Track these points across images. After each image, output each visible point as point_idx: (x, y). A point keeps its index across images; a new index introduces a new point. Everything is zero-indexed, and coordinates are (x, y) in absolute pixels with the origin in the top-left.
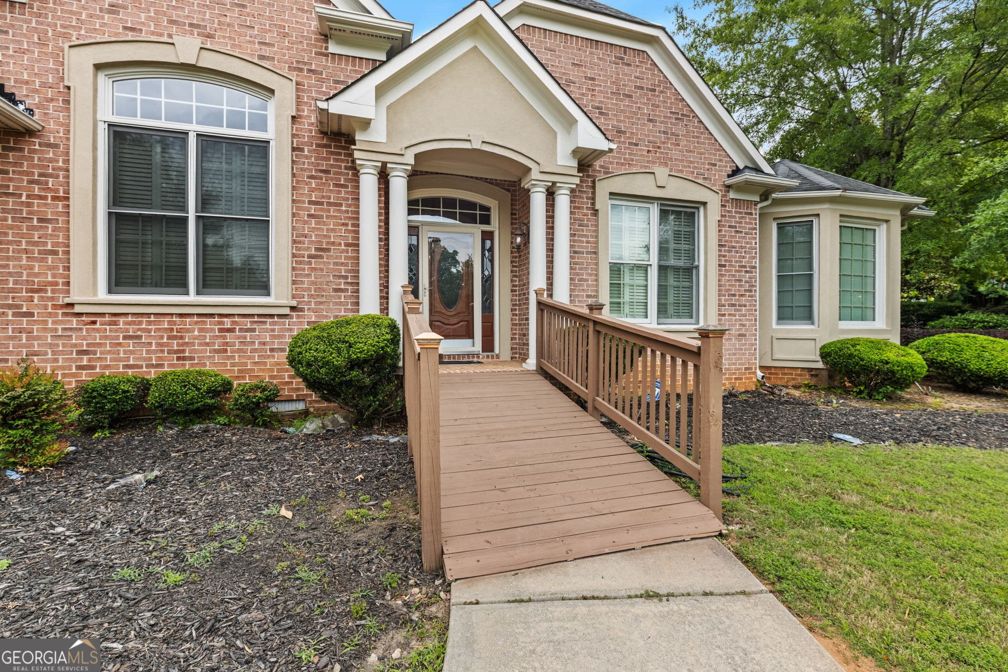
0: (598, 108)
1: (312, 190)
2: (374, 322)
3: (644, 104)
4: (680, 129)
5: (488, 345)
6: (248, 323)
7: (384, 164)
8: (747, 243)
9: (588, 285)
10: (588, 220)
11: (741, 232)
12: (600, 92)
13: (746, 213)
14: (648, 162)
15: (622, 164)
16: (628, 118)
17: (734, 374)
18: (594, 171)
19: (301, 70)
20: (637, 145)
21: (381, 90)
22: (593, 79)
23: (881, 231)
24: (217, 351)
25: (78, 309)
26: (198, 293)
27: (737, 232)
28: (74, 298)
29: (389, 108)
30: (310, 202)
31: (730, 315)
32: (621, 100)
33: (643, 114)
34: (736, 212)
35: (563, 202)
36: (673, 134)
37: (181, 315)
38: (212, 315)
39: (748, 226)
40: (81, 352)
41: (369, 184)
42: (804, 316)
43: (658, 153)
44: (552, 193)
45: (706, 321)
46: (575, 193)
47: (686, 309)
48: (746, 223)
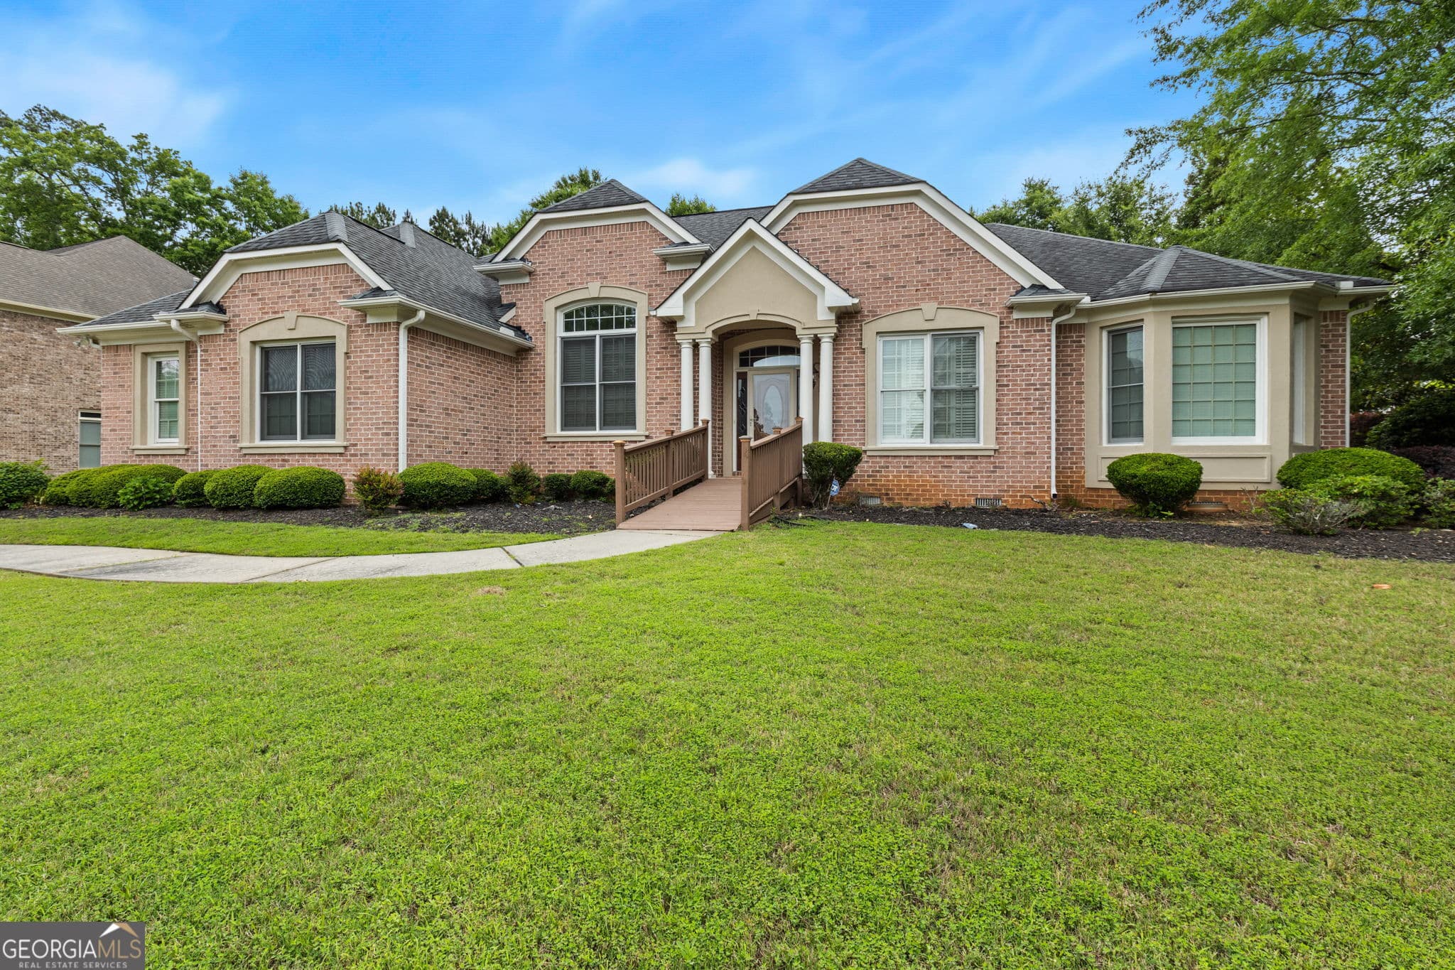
0: (866, 263)
1: (658, 361)
3: (913, 249)
4: (953, 263)
7: (694, 340)
8: (1037, 361)
9: (857, 412)
10: (857, 358)
11: (1030, 351)
12: (869, 249)
13: (1035, 331)
14: (917, 300)
15: (890, 306)
16: (896, 265)
17: (1019, 491)
18: (863, 316)
19: (651, 286)
20: (904, 287)
21: (687, 297)
22: (861, 240)
23: (1263, 326)
24: (609, 463)
25: (548, 440)
26: (601, 429)
27: (1024, 351)
28: (547, 434)
29: (696, 303)
30: (657, 369)
31: (1013, 433)
32: (889, 251)
33: (911, 259)
34: (1021, 332)
35: (826, 348)
36: (943, 270)
37: (592, 442)
38: (606, 442)
39: (1038, 344)
40: (550, 463)
41: (686, 353)
42: (1138, 432)
43: (927, 290)
44: (816, 342)
45: (985, 440)
46: (836, 339)
47: (969, 429)
48: (1036, 341)
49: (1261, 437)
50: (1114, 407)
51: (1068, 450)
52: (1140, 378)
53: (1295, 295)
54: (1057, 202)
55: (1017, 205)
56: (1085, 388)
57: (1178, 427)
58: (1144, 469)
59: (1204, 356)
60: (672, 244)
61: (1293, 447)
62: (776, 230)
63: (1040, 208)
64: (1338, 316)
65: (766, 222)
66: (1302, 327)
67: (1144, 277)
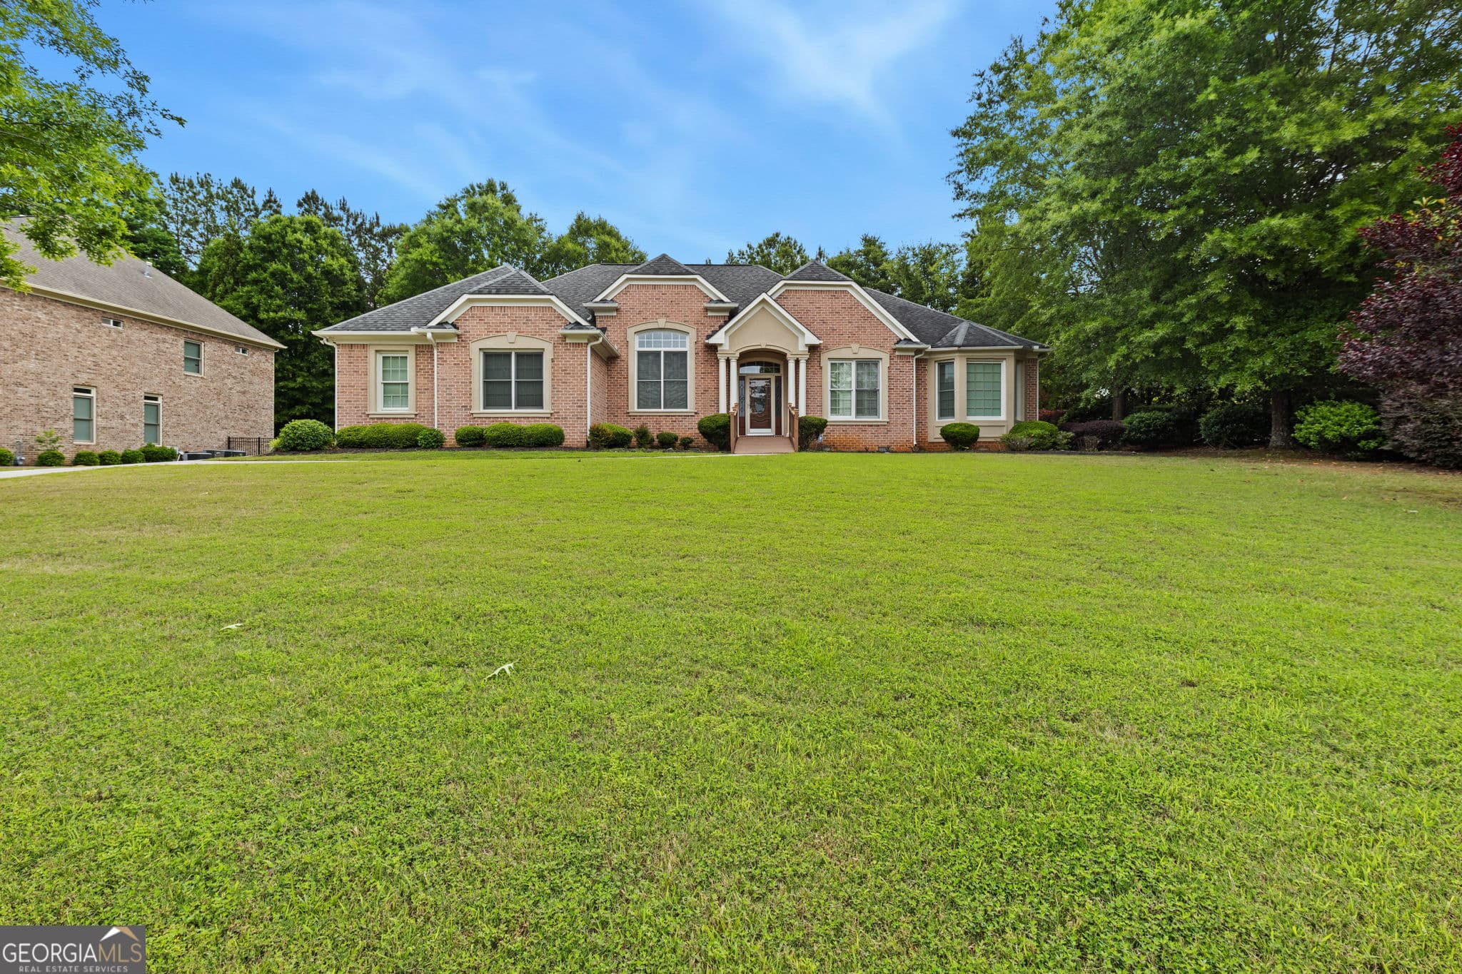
1: (702, 369)
2: (724, 415)
4: (867, 324)
5: (778, 431)
6: (680, 418)
7: (728, 357)
8: (907, 377)
9: (818, 401)
10: (818, 372)
11: (904, 371)
12: (824, 313)
13: (906, 362)
14: (849, 343)
15: (836, 345)
16: (838, 323)
17: (898, 444)
18: (821, 349)
19: (698, 324)
20: (843, 335)
21: (726, 333)
22: (820, 308)
23: (1004, 364)
25: (630, 414)
26: (664, 408)
27: (901, 371)
28: (628, 410)
29: (730, 336)
30: (702, 373)
31: (896, 413)
33: (846, 320)
34: (900, 362)
35: (803, 366)
36: (862, 327)
37: (659, 415)
38: (668, 415)
41: (722, 365)
42: (952, 414)
43: (854, 338)
44: (797, 362)
45: (883, 416)
46: (808, 361)
47: (874, 411)
48: (906, 367)
49: (1003, 417)
50: (941, 402)
51: (921, 423)
52: (953, 387)
53: (1016, 351)
54: (885, 254)
55: (858, 253)
56: (928, 391)
57: (970, 411)
58: (957, 429)
59: (980, 378)
60: (711, 301)
61: (1016, 421)
62: (774, 297)
63: (875, 258)
64: (1034, 361)
65: (770, 293)
66: (1019, 367)
67: (954, 337)
